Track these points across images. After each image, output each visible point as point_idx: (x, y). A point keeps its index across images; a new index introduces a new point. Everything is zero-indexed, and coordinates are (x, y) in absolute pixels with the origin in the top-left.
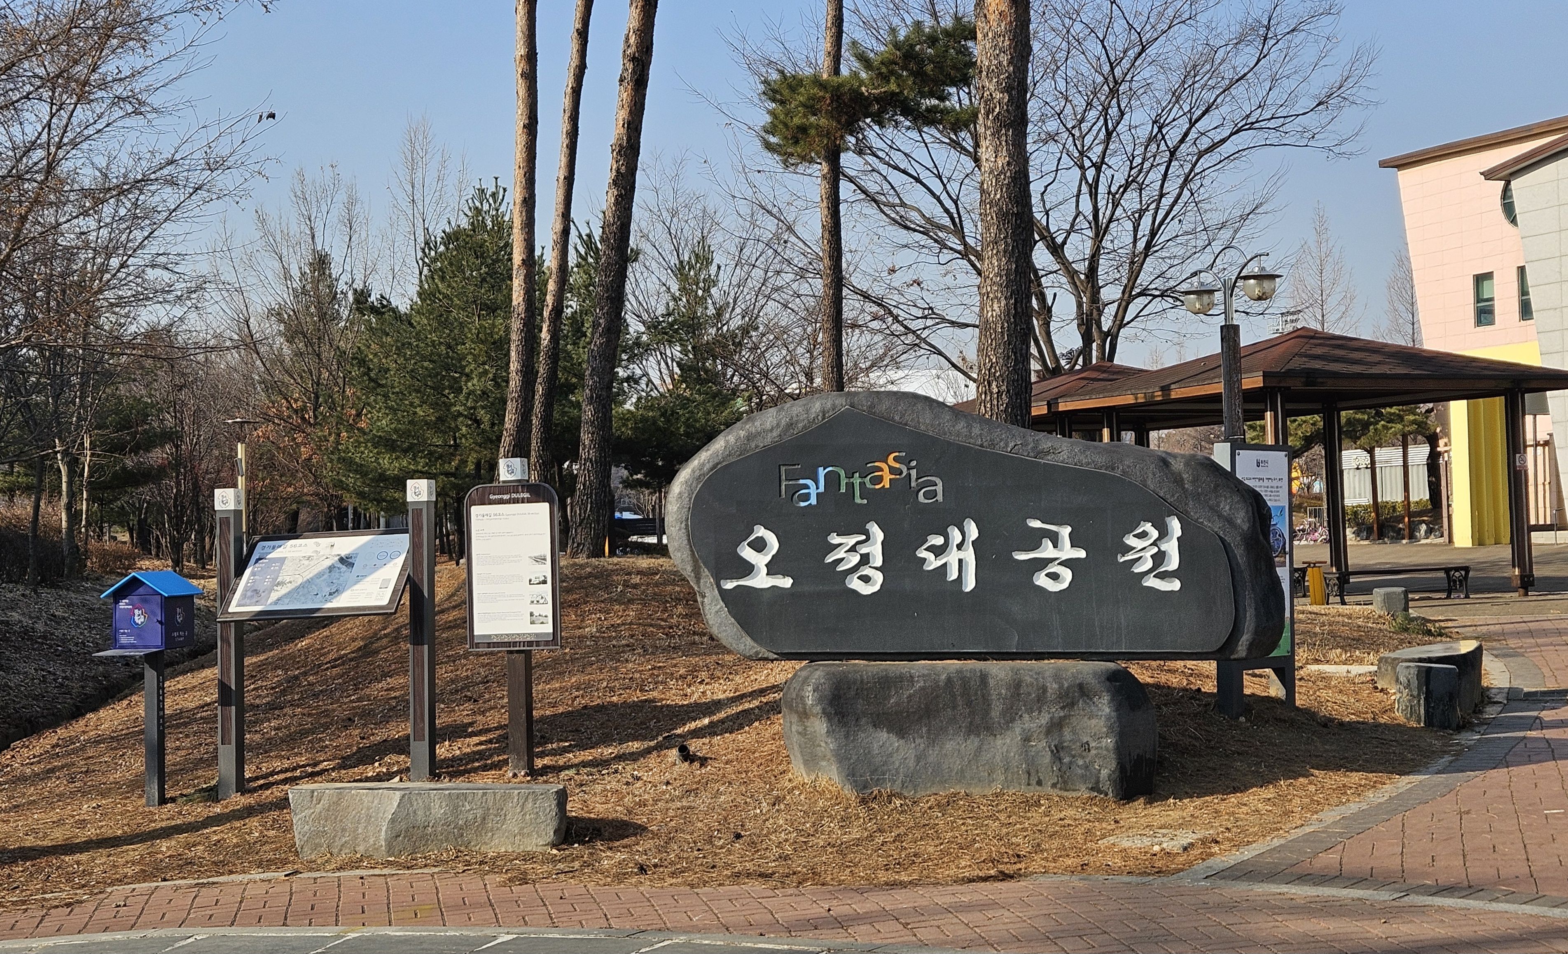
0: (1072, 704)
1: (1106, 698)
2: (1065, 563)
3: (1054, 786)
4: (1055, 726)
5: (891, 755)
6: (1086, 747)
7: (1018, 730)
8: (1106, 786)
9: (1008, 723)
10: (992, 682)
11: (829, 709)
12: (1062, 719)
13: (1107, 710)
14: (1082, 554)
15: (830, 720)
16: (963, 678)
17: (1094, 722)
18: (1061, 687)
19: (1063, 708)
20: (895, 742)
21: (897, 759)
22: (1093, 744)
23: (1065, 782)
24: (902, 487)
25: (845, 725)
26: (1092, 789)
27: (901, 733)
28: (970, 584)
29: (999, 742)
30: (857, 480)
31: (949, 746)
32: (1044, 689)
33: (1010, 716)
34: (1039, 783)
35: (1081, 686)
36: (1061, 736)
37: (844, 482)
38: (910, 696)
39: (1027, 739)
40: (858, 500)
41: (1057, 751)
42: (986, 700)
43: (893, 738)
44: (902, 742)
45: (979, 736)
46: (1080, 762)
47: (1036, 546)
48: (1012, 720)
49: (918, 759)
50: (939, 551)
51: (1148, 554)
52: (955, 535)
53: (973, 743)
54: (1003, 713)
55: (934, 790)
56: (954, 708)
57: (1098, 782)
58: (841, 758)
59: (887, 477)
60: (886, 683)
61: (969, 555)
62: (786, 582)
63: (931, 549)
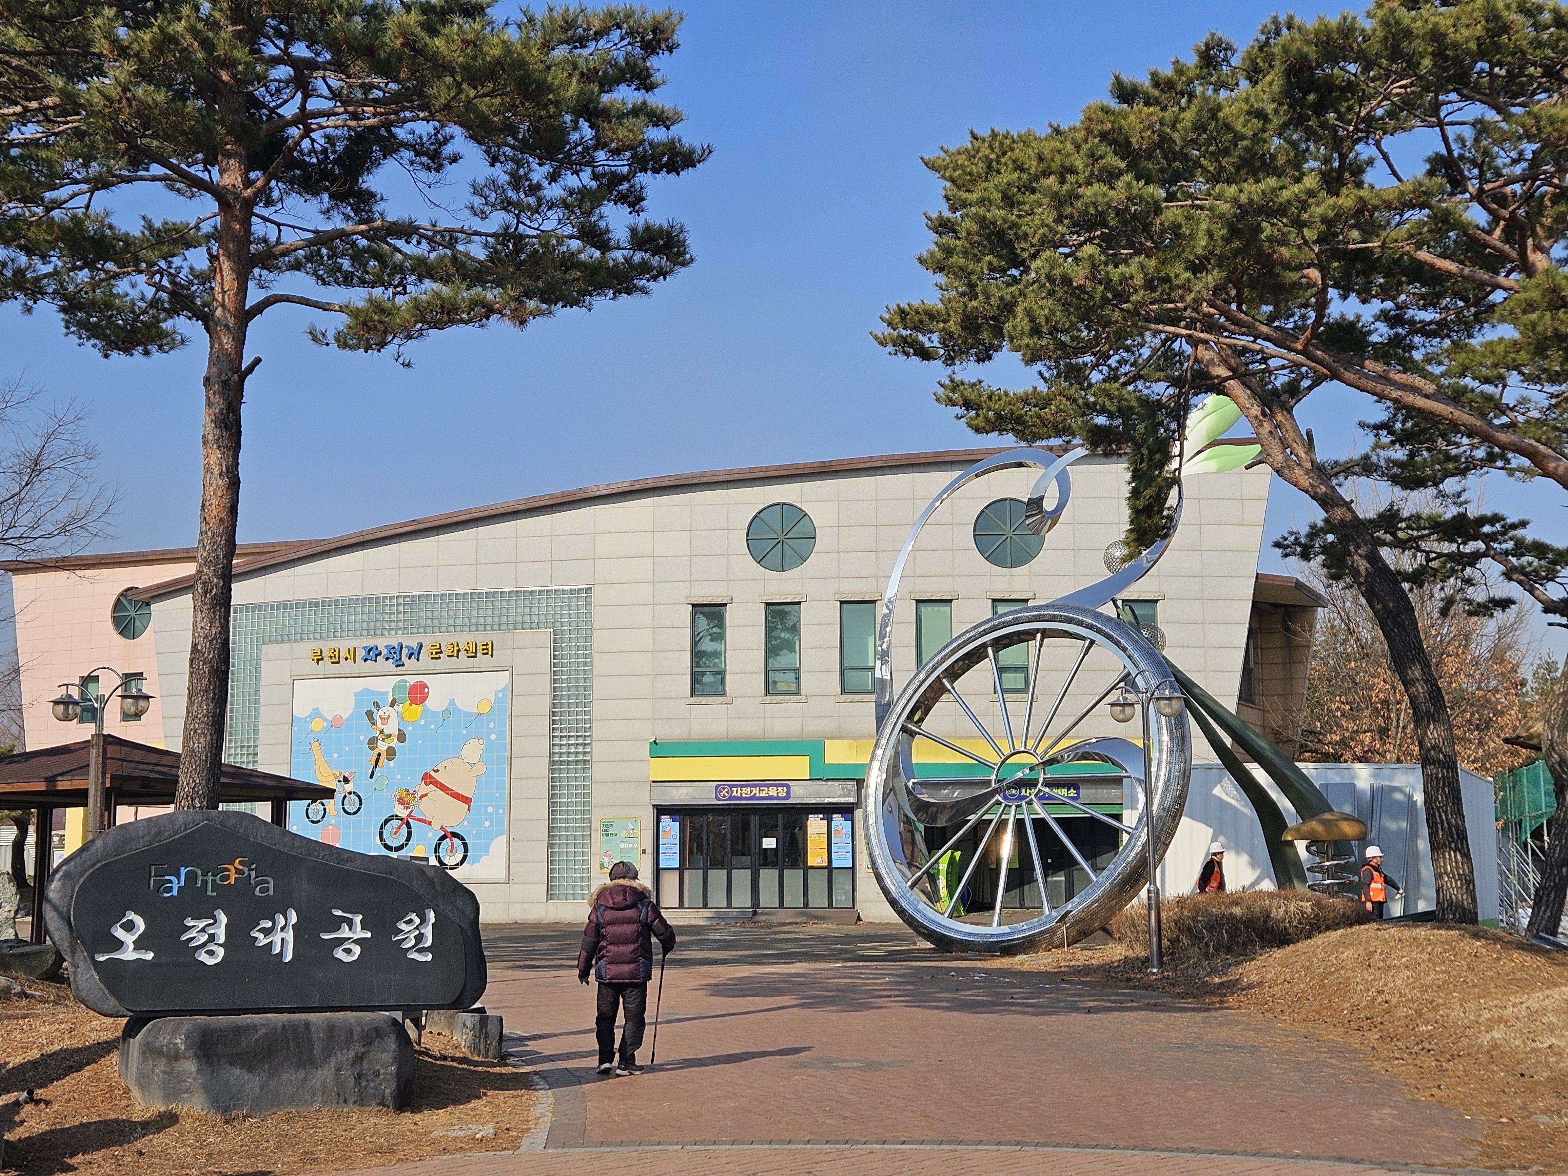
0: (371, 1043)
1: (393, 1038)
2: (357, 942)
3: (355, 1103)
4: (359, 1059)
5: (243, 1085)
6: (377, 1074)
7: (333, 1064)
8: (389, 1101)
9: (325, 1058)
10: (313, 1029)
11: (199, 1053)
12: (363, 1054)
13: (393, 1046)
14: (369, 935)
15: (199, 1061)
16: (294, 1027)
17: (384, 1055)
18: (363, 1030)
19: (364, 1046)
20: (247, 1076)
21: (248, 1087)
22: (382, 1071)
23: (362, 1100)
24: (244, 883)
25: (211, 1064)
26: (379, 1104)
27: (250, 1069)
28: (289, 957)
29: (320, 1073)
30: (210, 878)
31: (285, 1077)
32: (351, 1032)
33: (328, 1054)
34: (345, 1101)
35: (376, 1029)
36: (361, 1065)
37: (200, 879)
38: (256, 1040)
39: (339, 1070)
40: (209, 893)
41: (359, 1077)
42: (310, 1040)
43: (245, 1073)
44: (250, 1076)
45: (304, 1069)
46: (372, 1085)
47: (337, 929)
48: (329, 1056)
49: (262, 1088)
50: (267, 932)
51: (412, 936)
52: (281, 921)
53: (301, 1073)
54: (322, 1051)
55: (273, 1111)
56: (288, 1049)
57: (383, 1099)
58: (207, 1089)
59: (233, 876)
60: (238, 1031)
61: (290, 936)
62: (150, 956)
63: (263, 930)
